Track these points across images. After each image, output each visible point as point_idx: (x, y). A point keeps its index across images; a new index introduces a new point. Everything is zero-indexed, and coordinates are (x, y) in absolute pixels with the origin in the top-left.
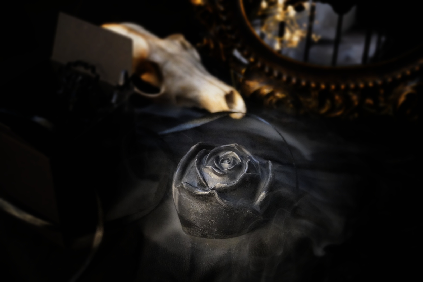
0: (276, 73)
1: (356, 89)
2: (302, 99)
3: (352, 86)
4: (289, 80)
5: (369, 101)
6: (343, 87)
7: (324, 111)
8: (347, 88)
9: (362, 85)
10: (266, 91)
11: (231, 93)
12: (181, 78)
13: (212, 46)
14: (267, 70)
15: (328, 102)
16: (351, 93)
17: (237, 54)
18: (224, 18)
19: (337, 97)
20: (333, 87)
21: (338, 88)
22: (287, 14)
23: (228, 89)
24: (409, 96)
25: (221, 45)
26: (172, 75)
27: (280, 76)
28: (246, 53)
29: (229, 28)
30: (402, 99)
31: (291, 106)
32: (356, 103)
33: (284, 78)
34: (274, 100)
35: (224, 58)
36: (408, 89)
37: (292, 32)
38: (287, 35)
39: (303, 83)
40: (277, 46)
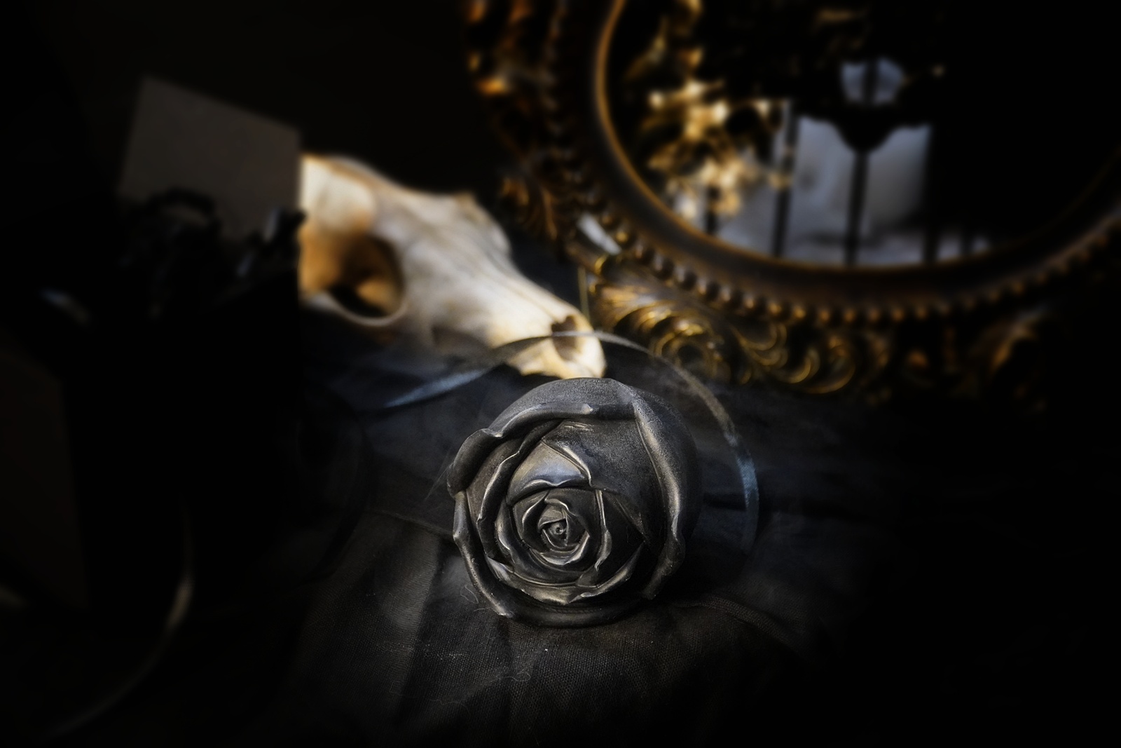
0: (680, 273)
1: (884, 324)
2: (744, 342)
3: (873, 314)
4: (713, 292)
5: (918, 358)
6: (849, 315)
7: (800, 376)
8: (860, 321)
9: (897, 314)
10: (655, 315)
11: (569, 323)
12: (447, 279)
13: (524, 198)
14: (658, 264)
15: (813, 355)
16: (870, 336)
18: (556, 129)
19: (834, 342)
20: (824, 315)
21: (836, 320)
23: (559, 310)
24: (1020, 348)
25: (548, 199)
26: (425, 272)
27: (690, 282)
28: (606, 219)
29: (568, 154)
30: (1002, 355)
31: (717, 356)
32: (883, 360)
33: (702, 287)
34: (676, 345)
35: (552, 230)
36: (1019, 330)
38: (708, 172)
39: (750, 302)
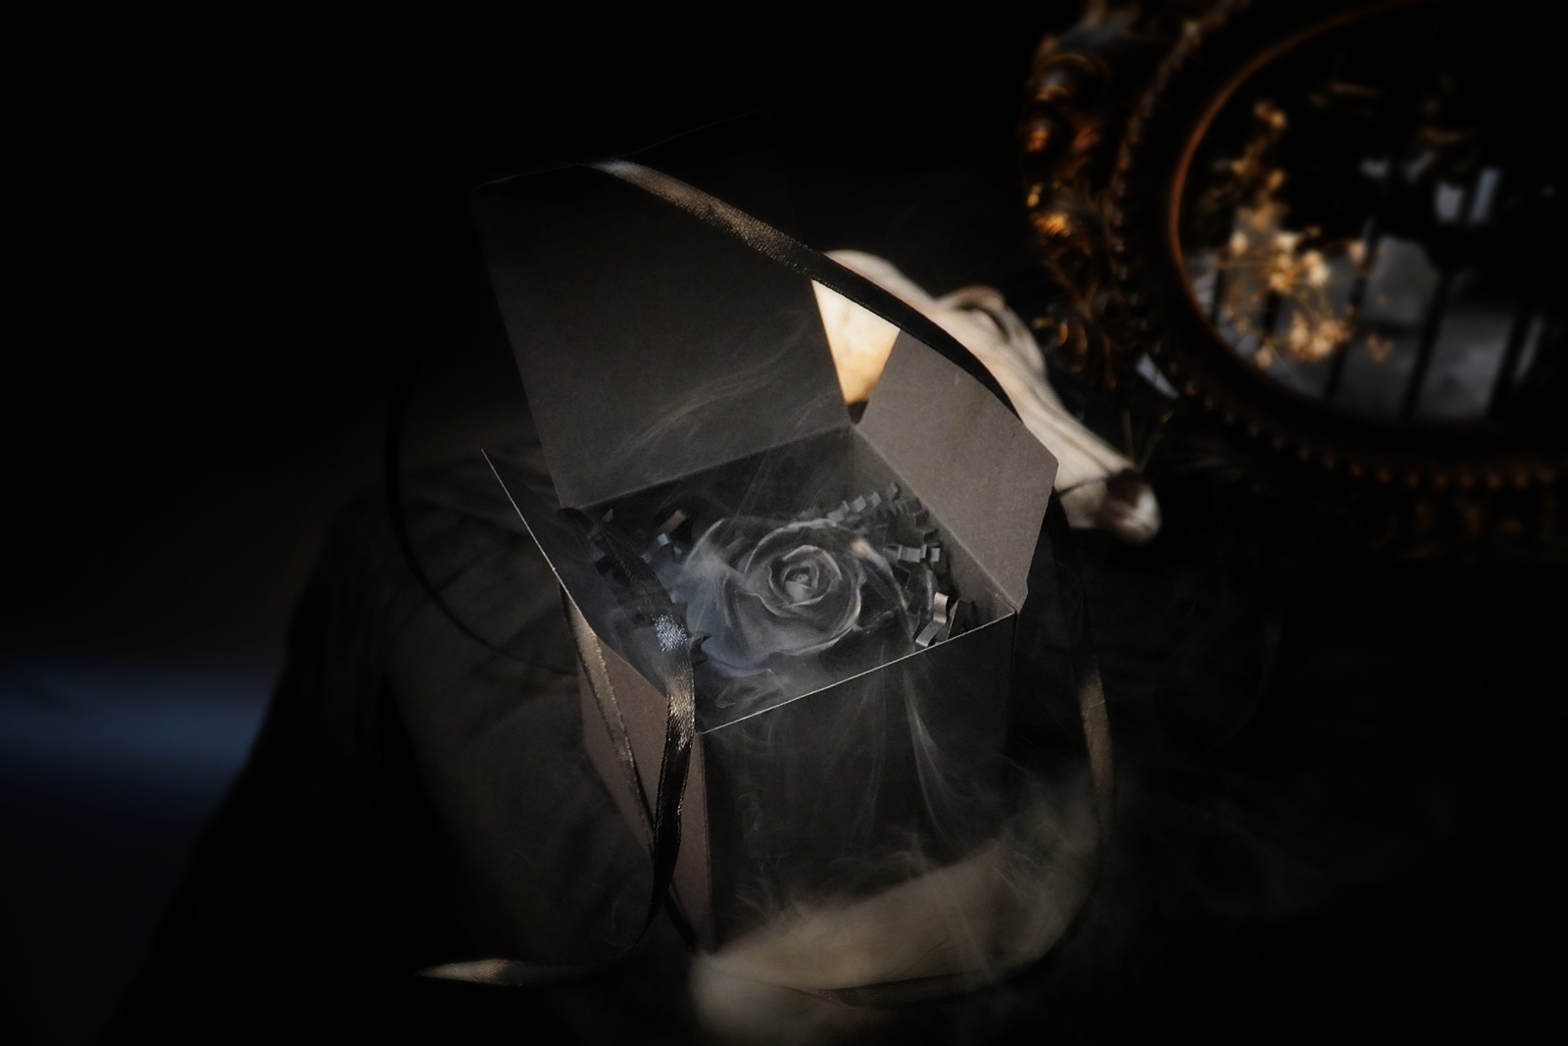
1: (1478, 492)
3: (1467, 481)
5: (1512, 526)
6: (1440, 481)
8: (1452, 488)
9: (1494, 482)
13: (1083, 345)
14: (1230, 419)
16: (1463, 504)
17: (1146, 368)
18: (1123, 273)
20: (1413, 480)
21: (1425, 485)
22: (1303, 273)
25: (1107, 343)
28: (1172, 367)
29: (1134, 299)
32: (1475, 529)
33: (1278, 445)
35: (1112, 381)
37: (1312, 327)
38: (1298, 335)
40: (1265, 357)
